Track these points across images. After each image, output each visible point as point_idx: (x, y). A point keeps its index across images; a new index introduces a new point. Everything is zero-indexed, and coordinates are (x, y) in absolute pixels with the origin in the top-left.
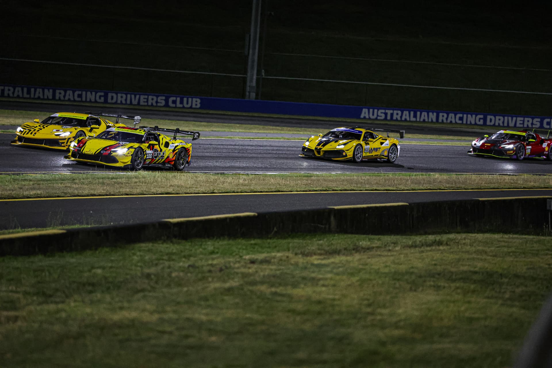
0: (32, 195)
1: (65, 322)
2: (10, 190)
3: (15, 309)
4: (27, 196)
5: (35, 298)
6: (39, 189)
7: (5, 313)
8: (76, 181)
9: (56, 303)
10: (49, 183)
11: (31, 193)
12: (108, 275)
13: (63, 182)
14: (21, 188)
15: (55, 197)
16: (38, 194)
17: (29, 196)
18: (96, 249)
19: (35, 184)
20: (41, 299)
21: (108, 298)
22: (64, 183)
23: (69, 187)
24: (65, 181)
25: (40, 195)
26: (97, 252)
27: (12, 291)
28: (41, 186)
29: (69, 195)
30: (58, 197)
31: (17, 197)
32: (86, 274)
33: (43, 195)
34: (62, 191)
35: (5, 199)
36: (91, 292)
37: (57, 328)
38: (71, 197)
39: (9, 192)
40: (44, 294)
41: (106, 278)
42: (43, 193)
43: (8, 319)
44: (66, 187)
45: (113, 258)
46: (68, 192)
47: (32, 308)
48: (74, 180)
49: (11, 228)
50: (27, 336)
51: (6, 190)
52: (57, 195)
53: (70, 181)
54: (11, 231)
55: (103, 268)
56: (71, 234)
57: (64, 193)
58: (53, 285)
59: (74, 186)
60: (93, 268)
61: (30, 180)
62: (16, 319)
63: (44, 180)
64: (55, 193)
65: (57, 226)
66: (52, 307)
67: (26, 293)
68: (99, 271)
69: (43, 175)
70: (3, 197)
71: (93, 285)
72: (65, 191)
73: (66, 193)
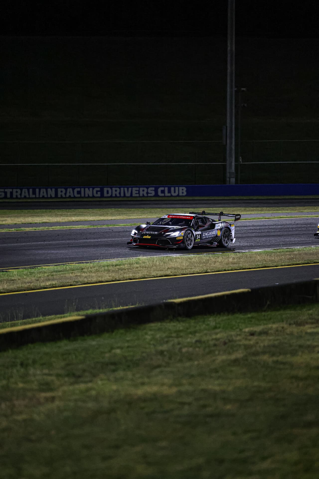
0: (48, 286)
1: (96, 399)
2: (28, 282)
3: (51, 390)
4: (44, 287)
5: (66, 379)
6: (53, 280)
7: (43, 395)
8: (84, 270)
9: (86, 382)
10: (61, 274)
11: (47, 284)
12: (126, 354)
13: (73, 272)
14: (38, 280)
15: (68, 286)
16: (53, 285)
17: (45, 286)
18: (113, 332)
19: (49, 275)
20: (72, 380)
21: (129, 375)
22: (75, 273)
23: (79, 276)
24: (75, 270)
25: (55, 285)
26: (114, 334)
27: (46, 374)
28: (55, 277)
29: (81, 284)
30: (71, 285)
31: (35, 288)
32: (107, 355)
33: (57, 285)
34: (73, 280)
35: (25, 291)
36: (114, 371)
37: (91, 405)
38: (81, 285)
39: (28, 284)
40: (74, 375)
41: (125, 357)
42: (57, 283)
43: (47, 400)
44: (76, 276)
45: (128, 339)
46: (79, 281)
47: (65, 388)
48: (83, 269)
49: (34, 317)
50: (66, 414)
51: (25, 283)
52: (69, 284)
53: (79, 271)
54: (34, 319)
55: (121, 348)
56: (89, 319)
57: (76, 282)
58: (81, 366)
59: (84, 275)
60: (112, 348)
61: (45, 272)
62: (53, 399)
63: (57, 271)
64: (68, 282)
65: (73, 312)
66: (82, 386)
67: (58, 376)
68: (118, 351)
69: (56, 267)
70: (23, 290)
71: (114, 364)
72: (76, 280)
73: (77, 282)
